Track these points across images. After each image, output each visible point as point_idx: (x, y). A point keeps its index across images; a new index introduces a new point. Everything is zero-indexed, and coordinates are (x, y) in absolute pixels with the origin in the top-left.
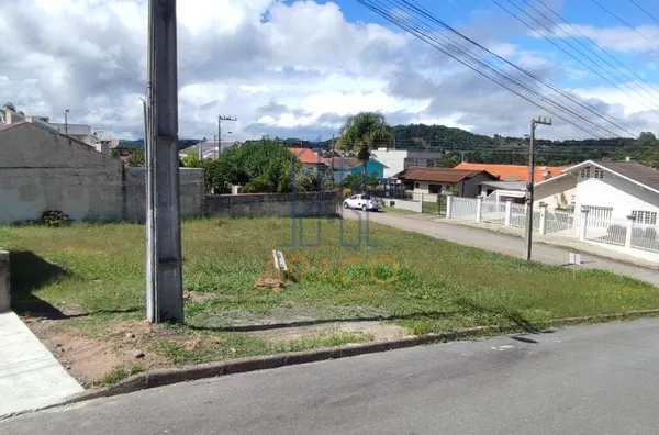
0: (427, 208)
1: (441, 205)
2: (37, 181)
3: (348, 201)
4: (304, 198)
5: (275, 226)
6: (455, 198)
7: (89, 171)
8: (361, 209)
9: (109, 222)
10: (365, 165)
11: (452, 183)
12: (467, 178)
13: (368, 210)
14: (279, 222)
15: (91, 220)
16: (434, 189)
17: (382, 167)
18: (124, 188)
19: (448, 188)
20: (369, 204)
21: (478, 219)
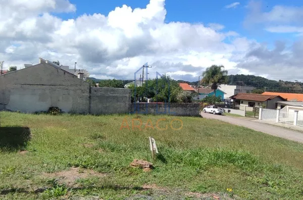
0: (248, 114)
1: (256, 112)
2: (47, 92)
3: (206, 109)
4: (182, 106)
6: (264, 109)
7: (73, 88)
8: (212, 113)
9: (81, 114)
10: (215, 92)
11: (261, 102)
12: (269, 99)
13: (216, 114)
14: (169, 118)
15: (72, 113)
16: (251, 104)
17: (223, 93)
18: (90, 97)
19: (259, 104)
20: (217, 111)
21: (277, 121)
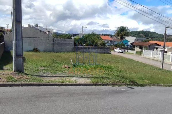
0: (137, 53)
1: (141, 52)
2: (32, 41)
3: (115, 50)
4: (101, 48)
6: (145, 50)
7: (45, 39)
8: (118, 52)
9: (49, 52)
11: (146, 46)
12: (150, 45)
15: (45, 51)
16: (141, 48)
17: (128, 41)
18: (53, 43)
20: (121, 51)
21: (151, 56)
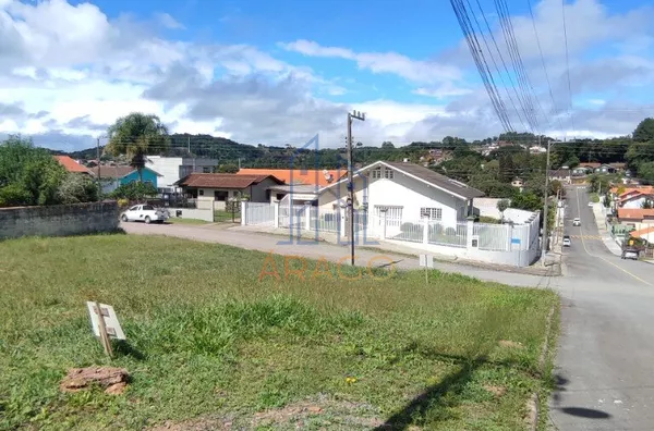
0: (218, 217)
1: (233, 212)
3: (128, 213)
5: (41, 250)
6: (250, 204)
8: (143, 222)
10: (140, 172)
11: (239, 189)
12: (254, 183)
13: (152, 222)
14: (45, 243)
16: (220, 196)
17: (155, 175)
19: (235, 194)
